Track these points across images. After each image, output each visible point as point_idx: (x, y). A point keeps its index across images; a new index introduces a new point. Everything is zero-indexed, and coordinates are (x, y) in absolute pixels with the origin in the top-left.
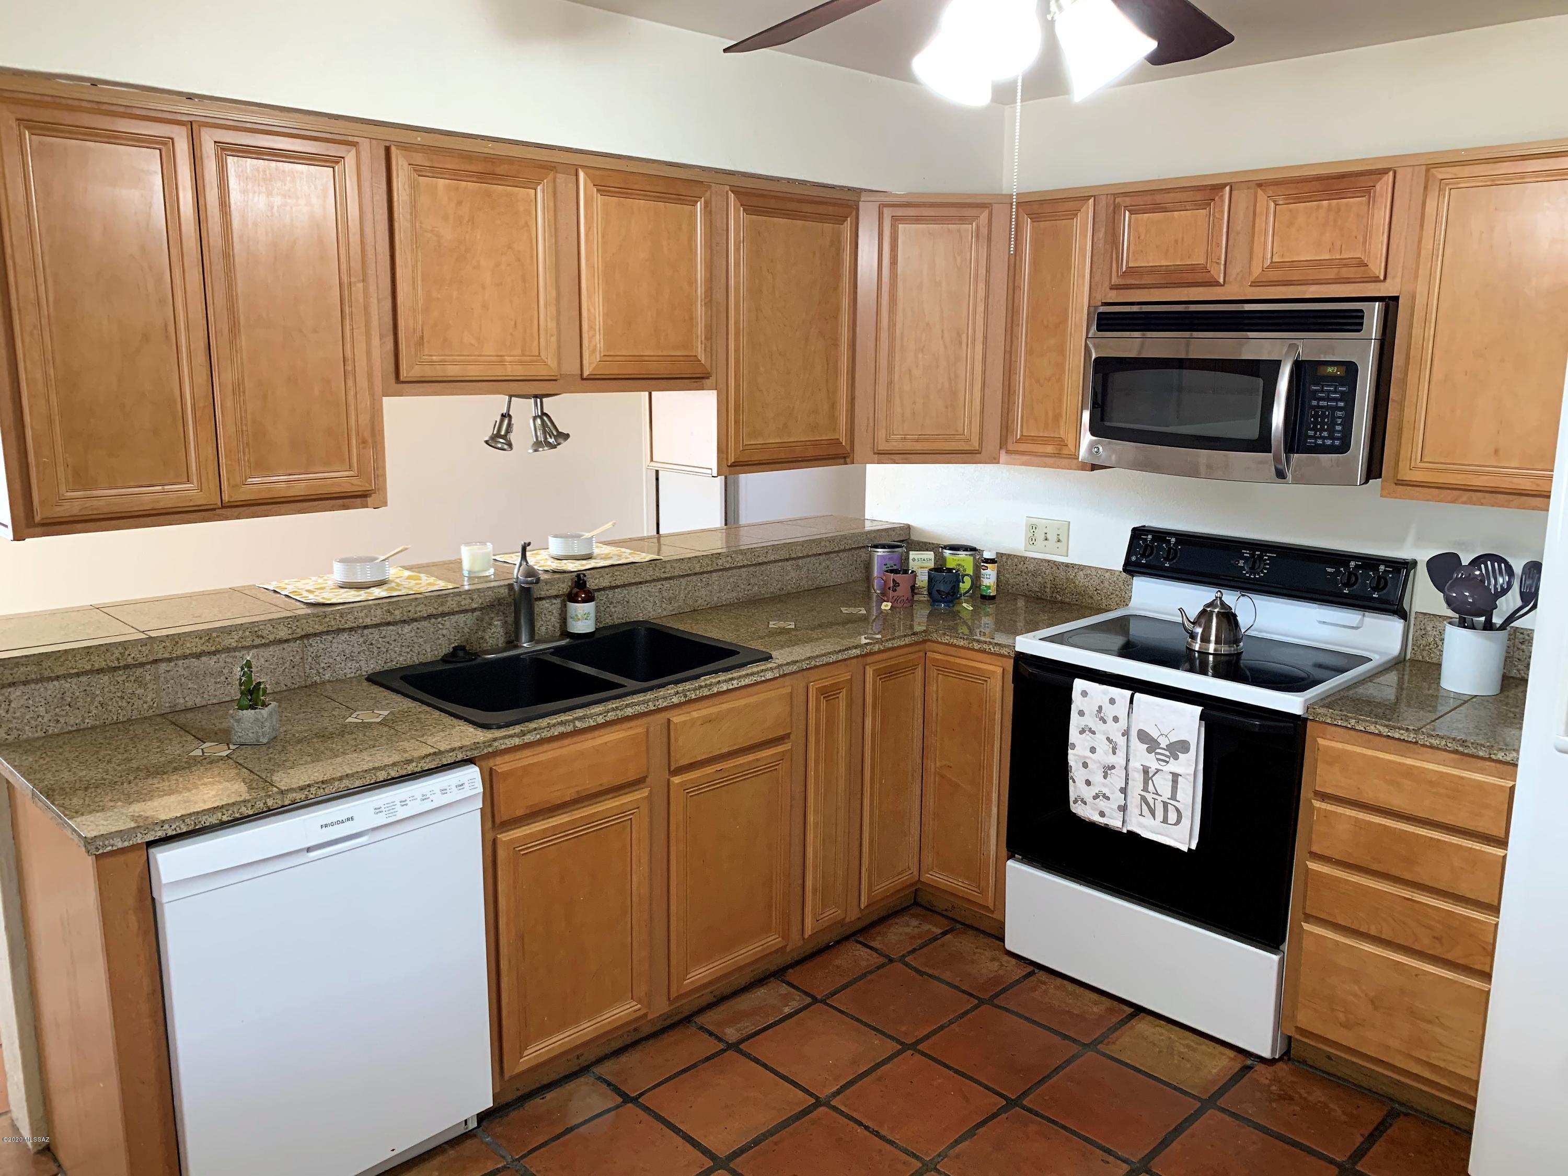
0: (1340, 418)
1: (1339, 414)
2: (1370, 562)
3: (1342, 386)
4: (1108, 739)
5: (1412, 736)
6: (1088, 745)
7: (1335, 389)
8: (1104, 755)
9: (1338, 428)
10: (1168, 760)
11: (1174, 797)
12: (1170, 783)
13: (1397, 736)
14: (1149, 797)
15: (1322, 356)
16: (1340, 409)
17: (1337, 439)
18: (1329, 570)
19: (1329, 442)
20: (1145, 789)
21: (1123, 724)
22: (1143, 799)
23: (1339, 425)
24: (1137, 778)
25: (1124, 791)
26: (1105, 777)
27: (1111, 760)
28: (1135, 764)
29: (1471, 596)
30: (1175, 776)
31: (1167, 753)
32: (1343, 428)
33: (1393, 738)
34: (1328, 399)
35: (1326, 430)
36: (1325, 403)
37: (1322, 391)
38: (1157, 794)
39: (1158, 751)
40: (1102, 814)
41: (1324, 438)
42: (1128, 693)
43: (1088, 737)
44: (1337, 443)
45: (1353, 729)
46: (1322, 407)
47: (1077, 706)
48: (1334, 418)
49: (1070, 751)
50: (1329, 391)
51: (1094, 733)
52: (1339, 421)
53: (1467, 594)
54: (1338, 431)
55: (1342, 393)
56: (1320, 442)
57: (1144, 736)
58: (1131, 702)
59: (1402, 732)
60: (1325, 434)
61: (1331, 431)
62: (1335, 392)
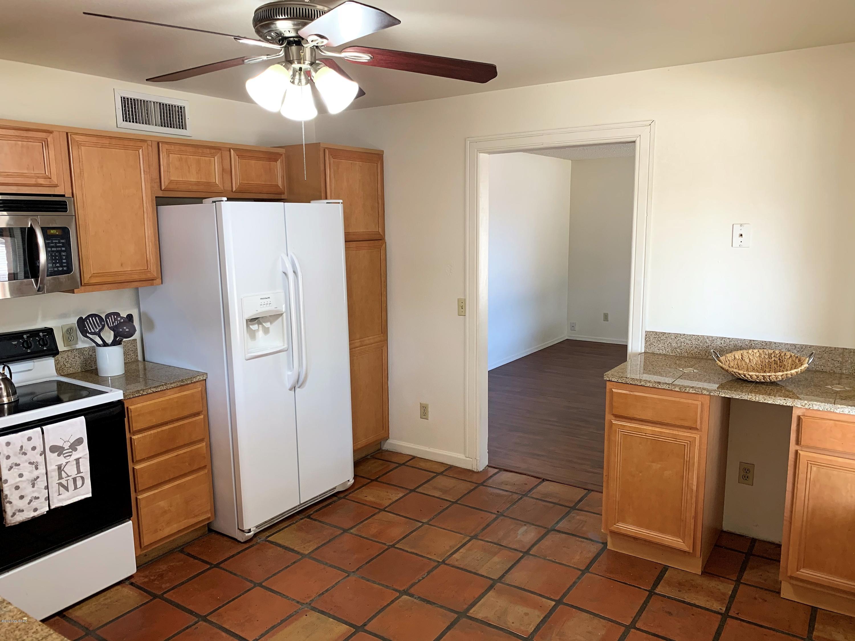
0: (64, 256)
1: (63, 254)
2: (34, 333)
3: (62, 239)
4: (30, 463)
5: (165, 387)
6: (16, 475)
7: (59, 241)
8: (29, 473)
9: (64, 261)
10: (71, 454)
11: (79, 472)
12: (75, 466)
13: (159, 390)
14: (64, 482)
15: (51, 224)
16: (64, 251)
17: (65, 266)
18: (14, 343)
19: (60, 269)
20: (60, 477)
21: (40, 449)
22: (60, 484)
23: (64, 259)
24: (54, 475)
25: (47, 487)
26: (33, 487)
27: (36, 473)
28: (52, 467)
29: (127, 328)
30: (77, 460)
31: (70, 450)
32: (67, 261)
33: (159, 391)
34: (57, 247)
35: (58, 263)
36: (55, 249)
37: (52, 243)
38: (69, 476)
39: (64, 452)
40: (35, 510)
41: (58, 267)
42: (39, 429)
43: (16, 470)
44: (65, 268)
45: (143, 395)
46: (53, 251)
47: (4, 455)
48: (61, 256)
49: (5, 486)
50: (56, 243)
51: (19, 465)
52: (64, 257)
53: (125, 328)
54: (64, 263)
55: (62, 243)
56: (56, 269)
57: (54, 449)
58: (43, 433)
59: (161, 387)
60: (58, 265)
61: (61, 263)
62: (59, 243)
